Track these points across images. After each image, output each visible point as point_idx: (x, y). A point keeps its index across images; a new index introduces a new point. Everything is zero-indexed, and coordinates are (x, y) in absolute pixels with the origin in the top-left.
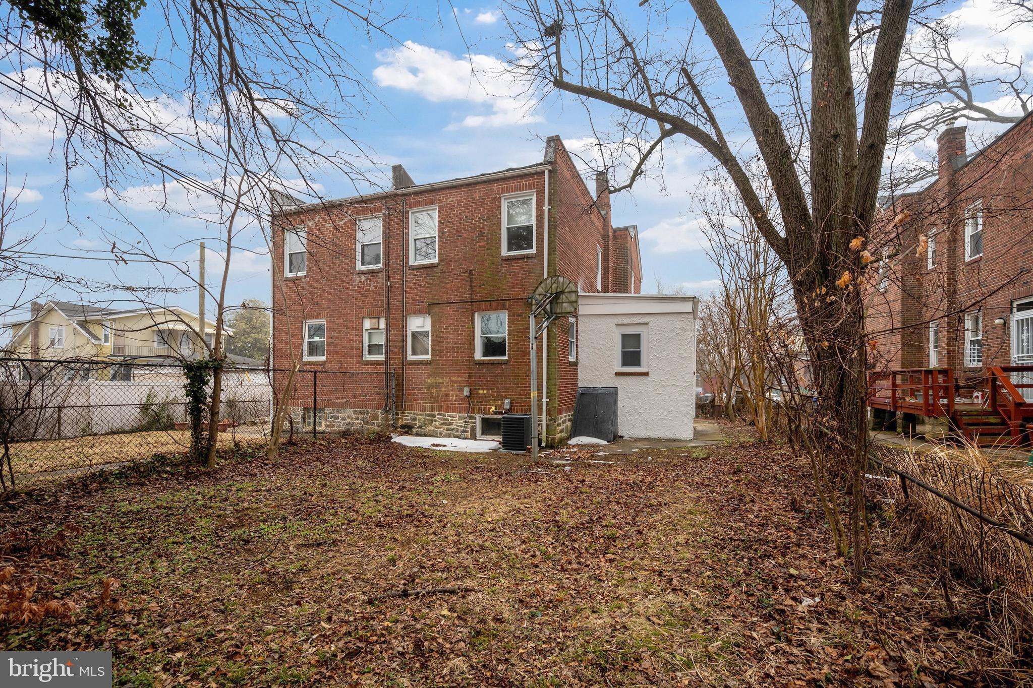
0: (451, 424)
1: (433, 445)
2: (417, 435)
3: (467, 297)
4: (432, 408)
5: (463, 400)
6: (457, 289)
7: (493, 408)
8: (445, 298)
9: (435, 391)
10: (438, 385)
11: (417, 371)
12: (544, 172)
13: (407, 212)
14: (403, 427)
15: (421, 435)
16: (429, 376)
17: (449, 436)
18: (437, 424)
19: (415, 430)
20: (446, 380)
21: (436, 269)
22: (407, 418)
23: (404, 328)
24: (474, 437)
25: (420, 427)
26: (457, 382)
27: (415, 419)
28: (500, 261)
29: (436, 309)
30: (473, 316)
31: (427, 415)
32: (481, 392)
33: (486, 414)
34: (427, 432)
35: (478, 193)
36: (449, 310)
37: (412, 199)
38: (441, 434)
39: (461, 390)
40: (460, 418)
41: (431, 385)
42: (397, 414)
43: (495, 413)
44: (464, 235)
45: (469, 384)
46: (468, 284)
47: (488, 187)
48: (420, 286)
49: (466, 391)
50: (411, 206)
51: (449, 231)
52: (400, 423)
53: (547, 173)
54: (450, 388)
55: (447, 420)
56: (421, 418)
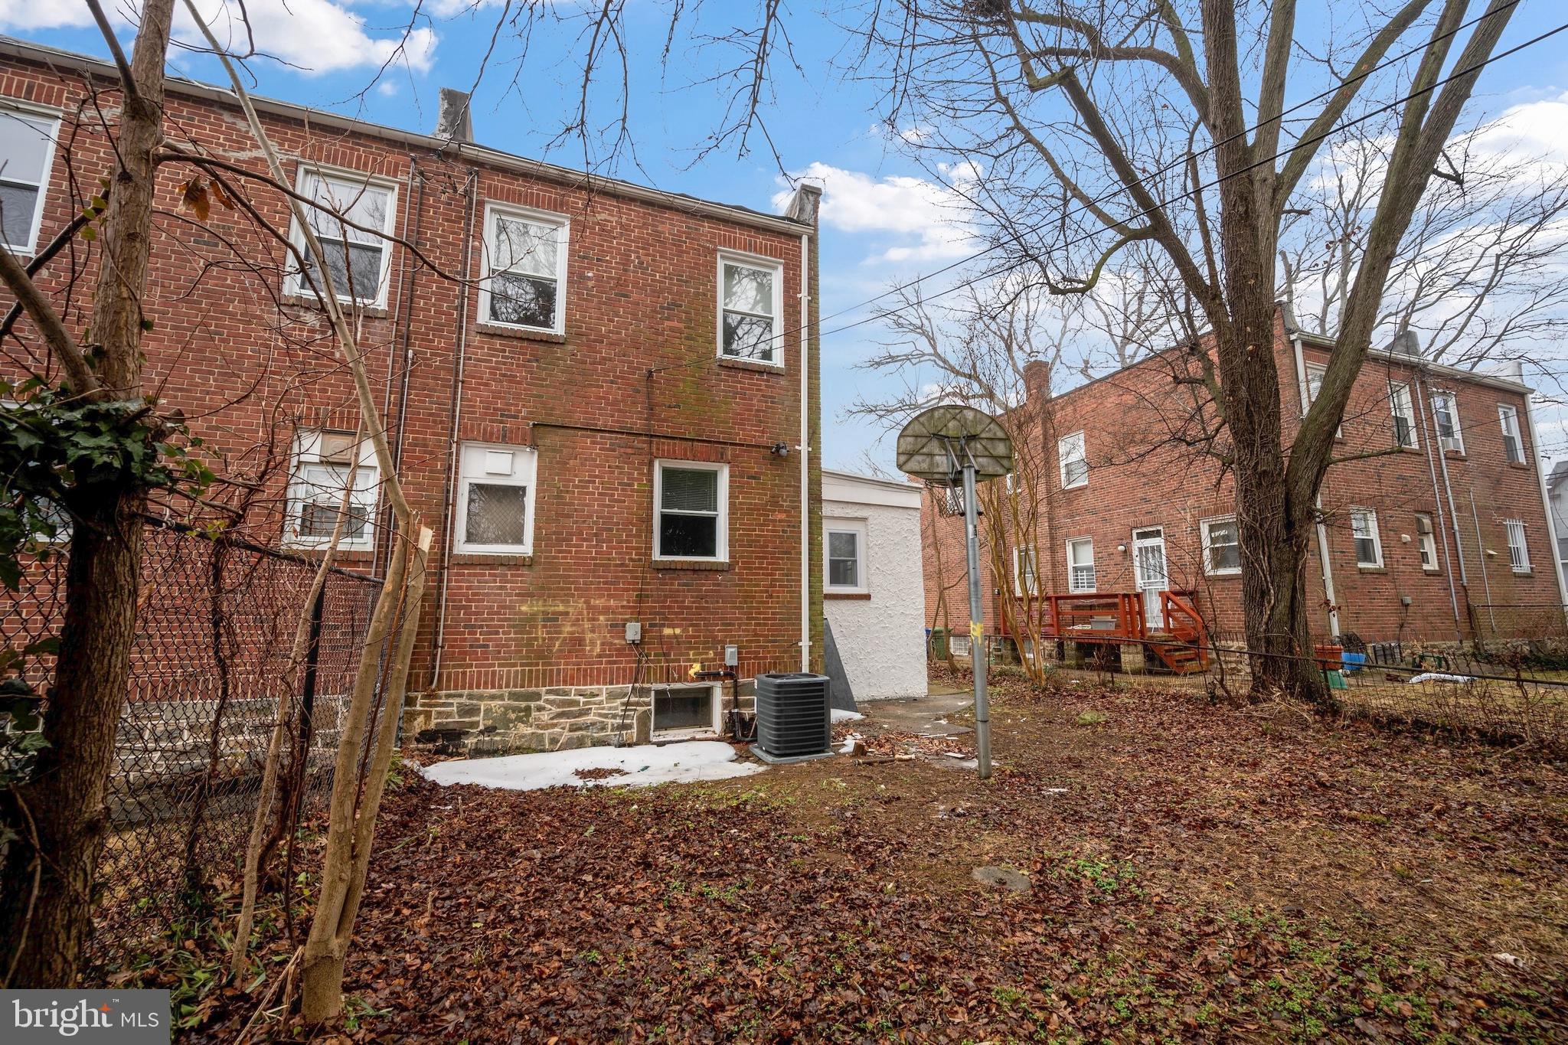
0: (587, 712)
1: (582, 774)
2: (478, 753)
3: (639, 424)
4: (531, 678)
5: (620, 652)
6: (615, 403)
7: (697, 668)
8: (579, 418)
9: (541, 633)
10: (552, 619)
11: (489, 584)
12: (800, 238)
13: (481, 204)
14: (426, 736)
15: (493, 753)
16: (525, 595)
17: (580, 744)
18: (545, 717)
19: (470, 742)
20: (576, 606)
21: (559, 352)
22: (447, 710)
23: (450, 470)
24: (644, 740)
25: (490, 730)
26: (606, 610)
27: (473, 711)
28: (715, 366)
29: (552, 439)
30: (651, 465)
31: (514, 696)
32: (667, 631)
33: (679, 680)
34: (512, 740)
35: (671, 226)
36: (591, 447)
37: (497, 181)
38: (554, 741)
39: (619, 628)
40: (612, 696)
41: (531, 618)
42: (410, 702)
43: (701, 677)
44: (635, 296)
45: (638, 614)
46: (640, 398)
47: (692, 222)
48: (512, 379)
49: (633, 631)
50: (495, 194)
51: (598, 279)
52: (419, 724)
53: (805, 239)
54: (587, 625)
55: (576, 703)
56: (492, 704)
